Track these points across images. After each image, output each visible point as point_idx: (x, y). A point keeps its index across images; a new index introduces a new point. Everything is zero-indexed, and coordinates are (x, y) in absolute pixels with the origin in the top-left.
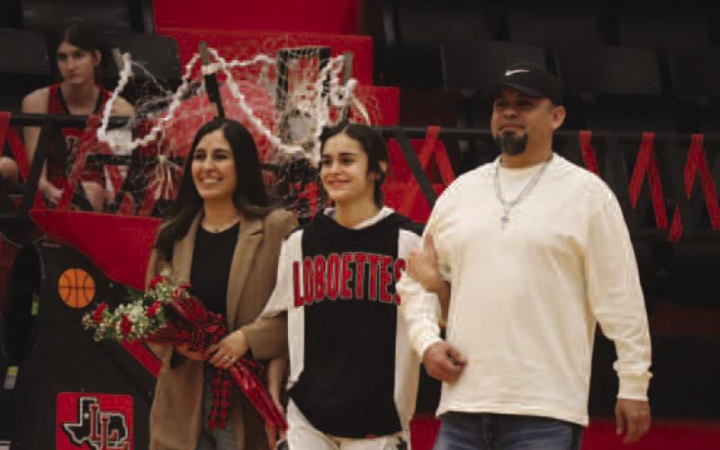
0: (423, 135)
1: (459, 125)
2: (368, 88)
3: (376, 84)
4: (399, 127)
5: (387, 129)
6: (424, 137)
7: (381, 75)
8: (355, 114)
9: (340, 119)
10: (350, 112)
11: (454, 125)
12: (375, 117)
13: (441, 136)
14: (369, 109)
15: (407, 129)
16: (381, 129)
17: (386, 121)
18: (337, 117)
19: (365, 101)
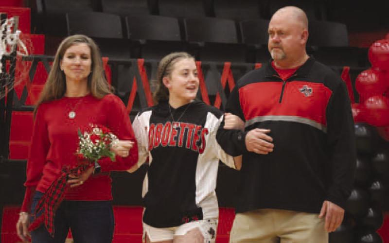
2: (27, 35)
3: (32, 33)
4: (44, 56)
5: (36, 57)
7: (35, 29)
8: (20, 48)
9: (12, 51)
10: (17, 48)
12: (31, 50)
14: (27, 46)
16: (34, 57)
17: (36, 52)
19: (25, 41)
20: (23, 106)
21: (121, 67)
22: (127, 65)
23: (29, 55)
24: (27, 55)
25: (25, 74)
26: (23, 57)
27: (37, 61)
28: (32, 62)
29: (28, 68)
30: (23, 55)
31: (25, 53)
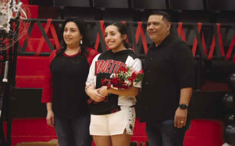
0: (46, 22)
1: (59, 18)
2: (26, 5)
3: (30, 4)
4: (38, 19)
5: (33, 20)
6: (46, 23)
7: (32, 1)
8: (22, 14)
9: (16, 16)
10: (20, 14)
11: (57, 18)
13: (52, 22)
15: (40, 20)
16: (31, 19)
17: (32, 17)
18: (16, 15)
20: (24, 53)
21: (89, 26)
22: (93, 25)
23: (28, 19)
24: (27, 18)
25: (25, 31)
26: (24, 20)
27: (33, 22)
28: (30, 23)
29: (27, 27)
30: (24, 18)
31: (25, 17)
